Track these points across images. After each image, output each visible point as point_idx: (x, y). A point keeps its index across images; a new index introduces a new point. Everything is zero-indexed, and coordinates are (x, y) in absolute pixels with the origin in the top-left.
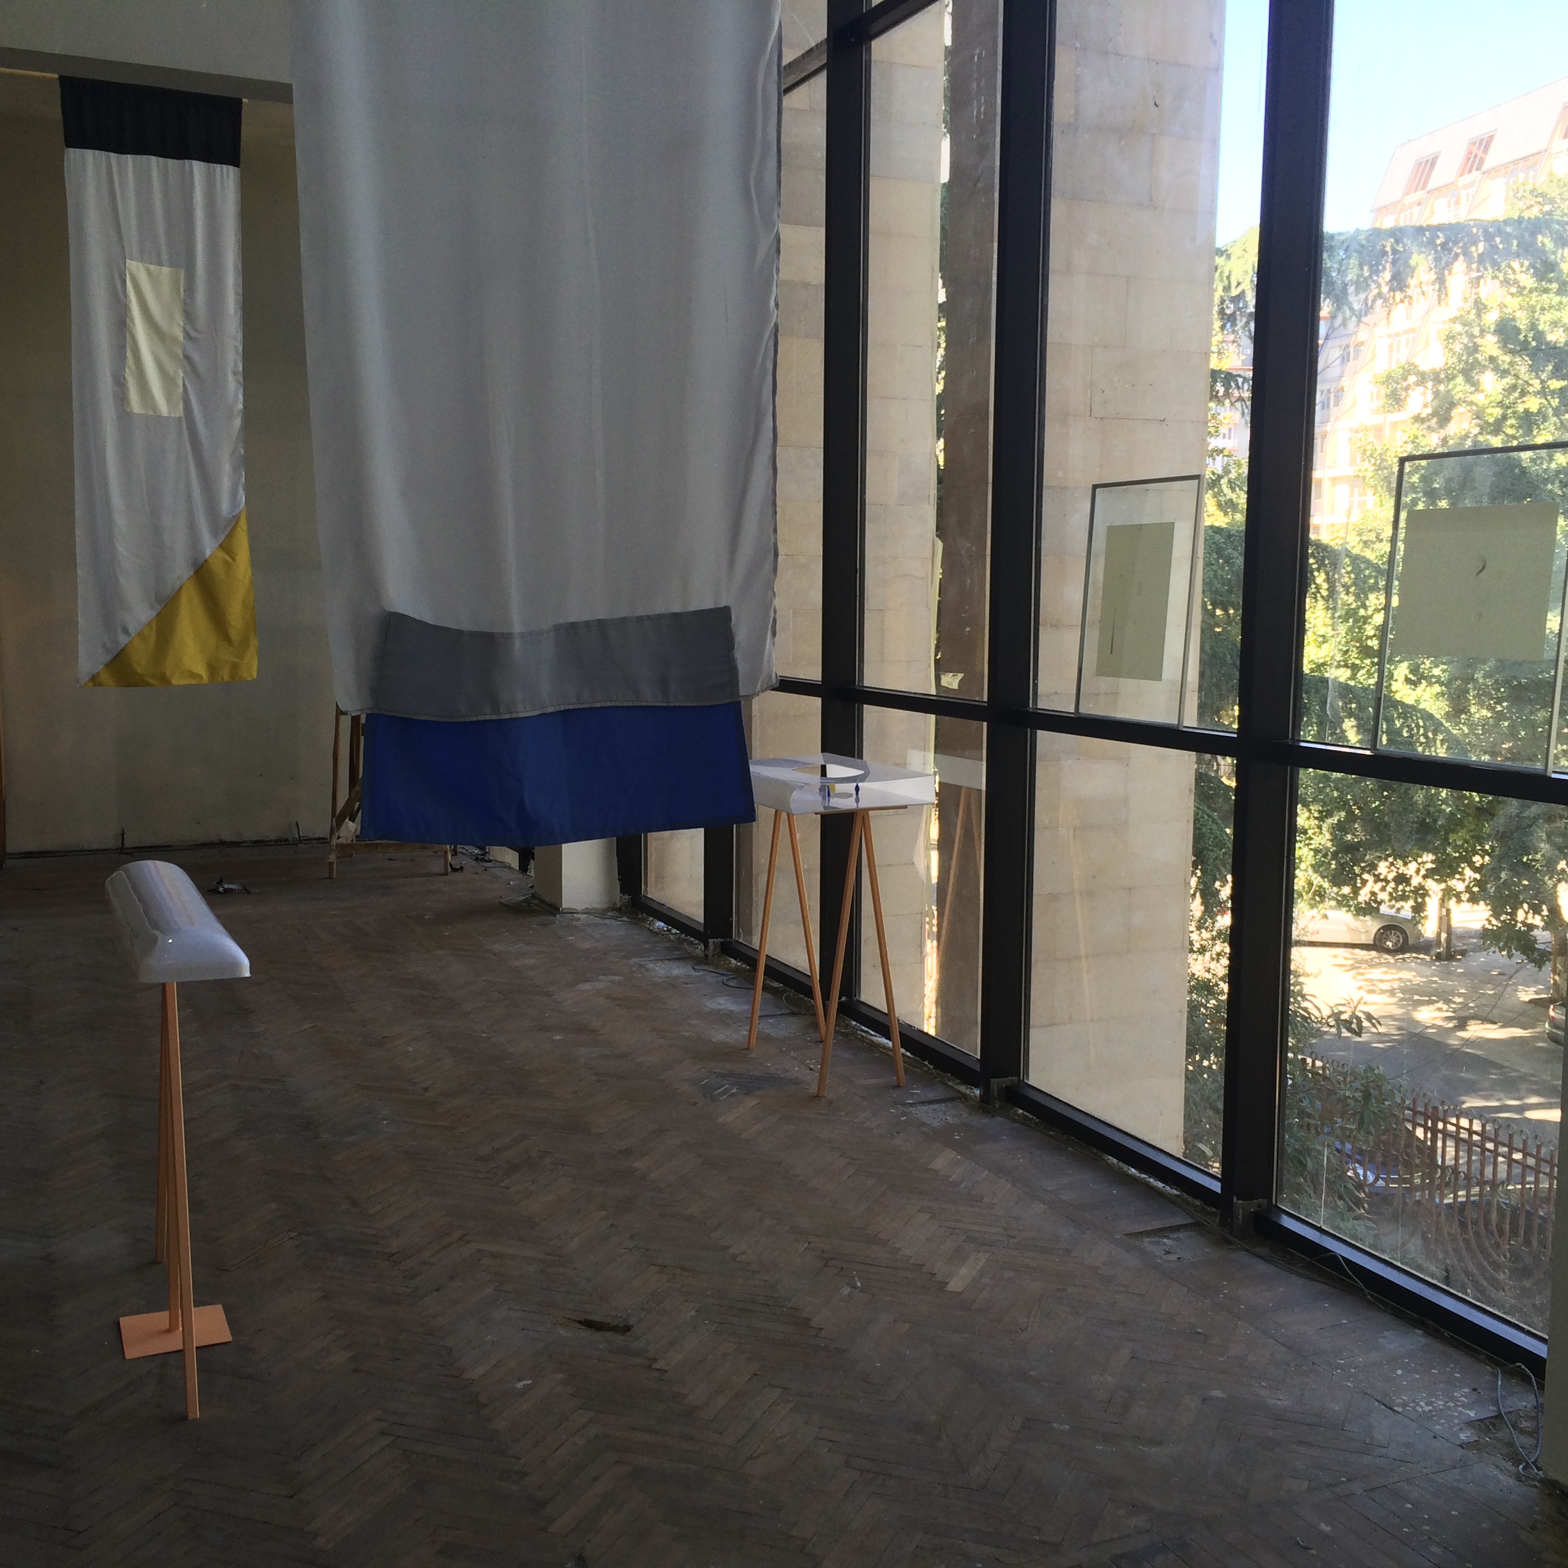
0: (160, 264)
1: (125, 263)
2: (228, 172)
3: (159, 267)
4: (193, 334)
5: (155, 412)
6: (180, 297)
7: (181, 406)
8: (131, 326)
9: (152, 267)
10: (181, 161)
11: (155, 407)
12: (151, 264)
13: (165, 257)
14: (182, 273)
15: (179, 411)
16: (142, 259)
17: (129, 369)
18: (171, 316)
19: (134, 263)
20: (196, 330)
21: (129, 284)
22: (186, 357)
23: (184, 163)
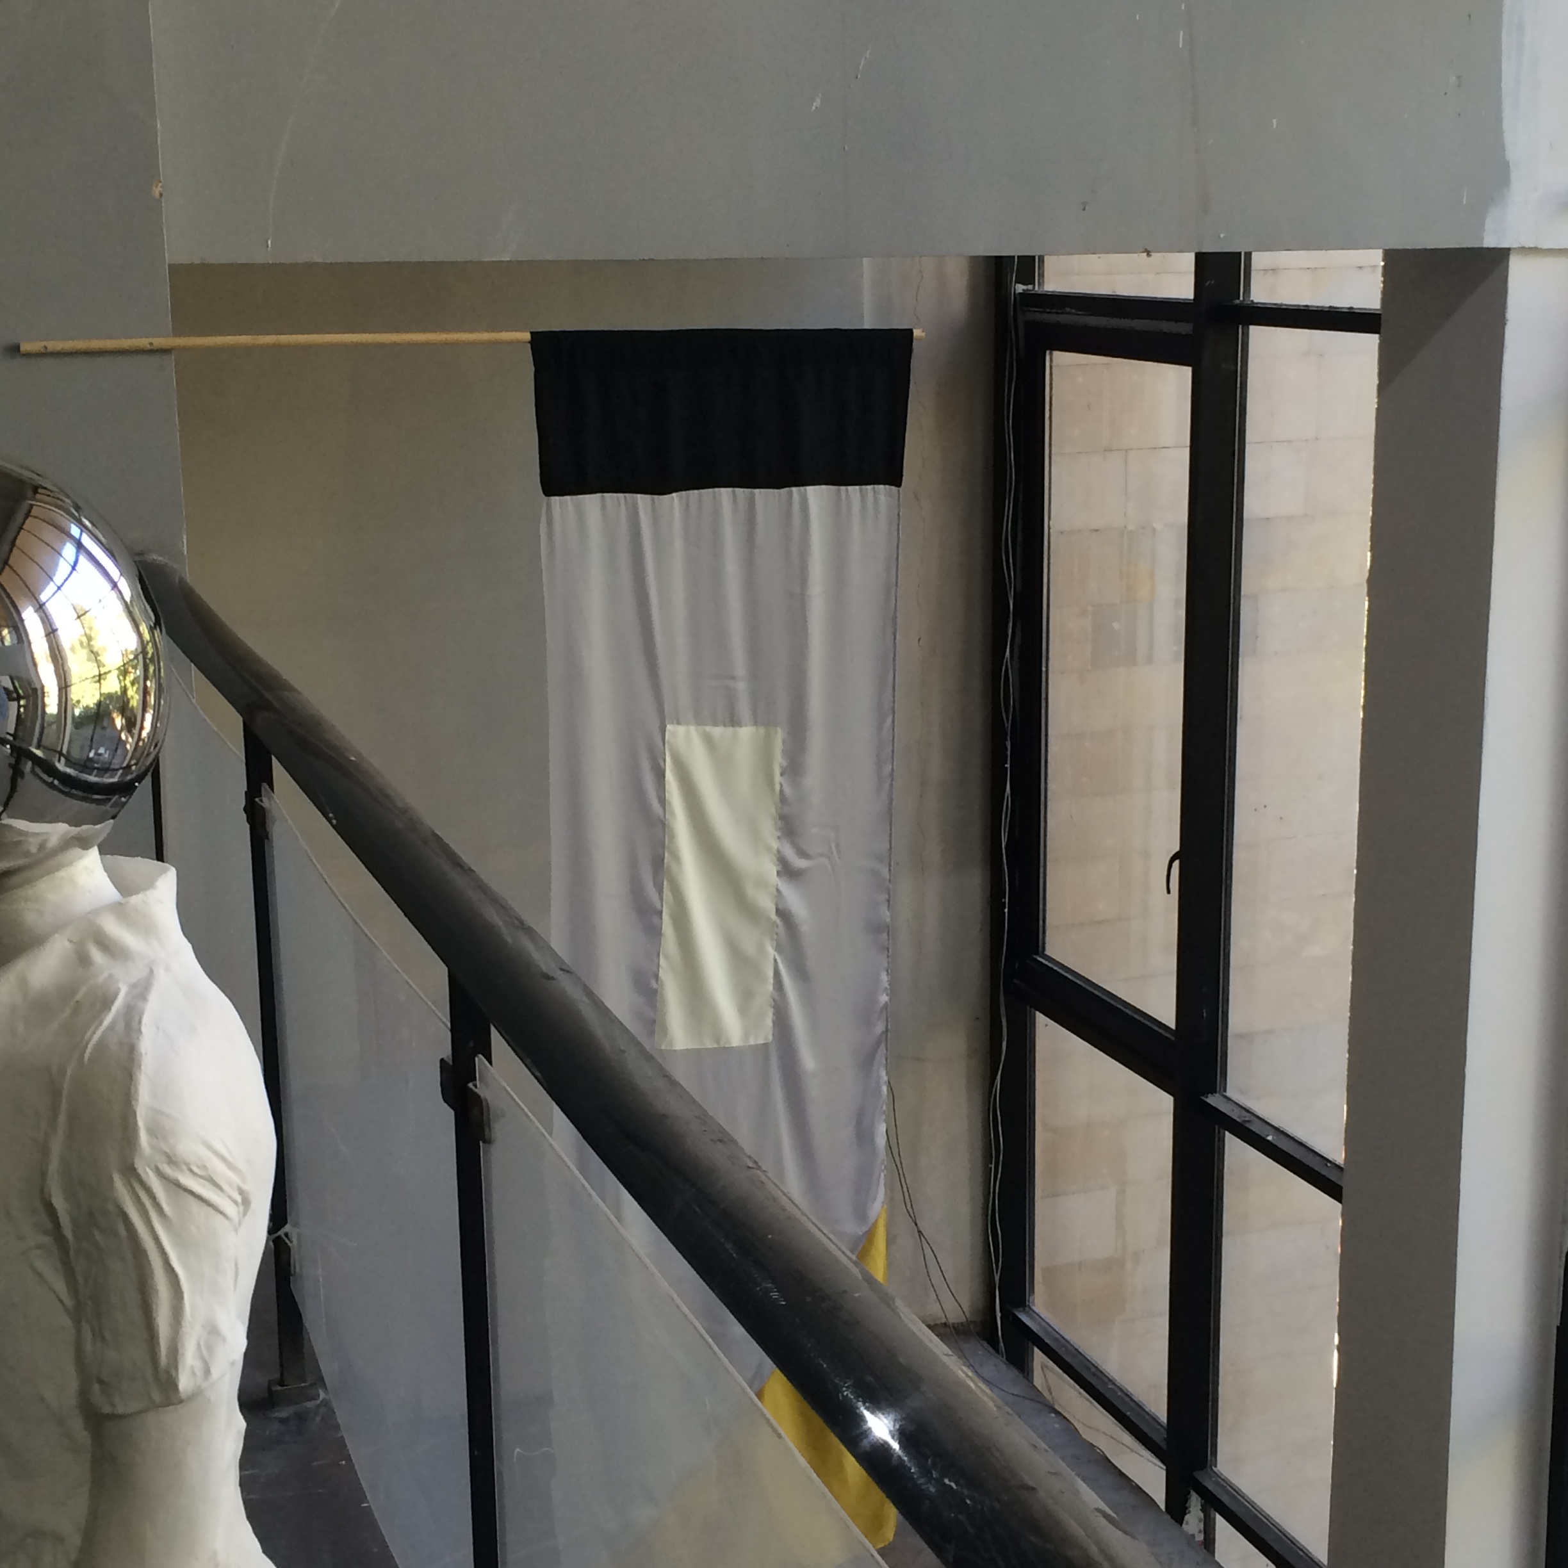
0: (733, 721)
1: (663, 730)
2: (876, 501)
3: (730, 730)
4: (799, 863)
5: (718, 1041)
6: (773, 790)
7: (769, 1022)
8: (674, 867)
9: (717, 732)
10: (784, 491)
11: (717, 1032)
12: (715, 724)
13: (744, 708)
14: (779, 736)
15: (765, 1033)
16: (699, 720)
17: (667, 957)
18: (754, 833)
19: (681, 729)
20: (803, 854)
21: (669, 775)
22: (784, 914)
23: (791, 494)
